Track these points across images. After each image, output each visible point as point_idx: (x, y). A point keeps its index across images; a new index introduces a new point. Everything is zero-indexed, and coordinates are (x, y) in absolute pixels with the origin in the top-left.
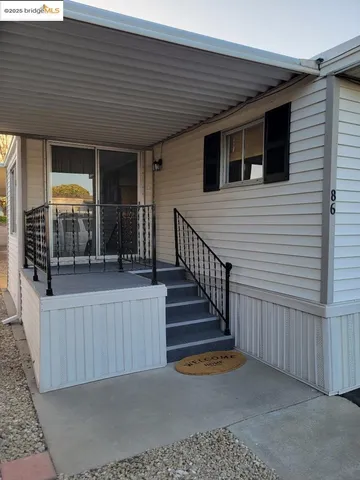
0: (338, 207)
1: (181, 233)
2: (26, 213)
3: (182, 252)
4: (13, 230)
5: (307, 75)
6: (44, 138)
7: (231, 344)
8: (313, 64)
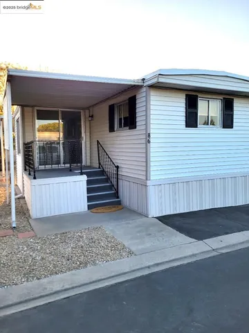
0: (151, 140)
1: (100, 152)
2: (25, 144)
3: (101, 161)
4: (19, 153)
5: (138, 86)
6: (33, 106)
7: (119, 203)
8: (140, 81)
